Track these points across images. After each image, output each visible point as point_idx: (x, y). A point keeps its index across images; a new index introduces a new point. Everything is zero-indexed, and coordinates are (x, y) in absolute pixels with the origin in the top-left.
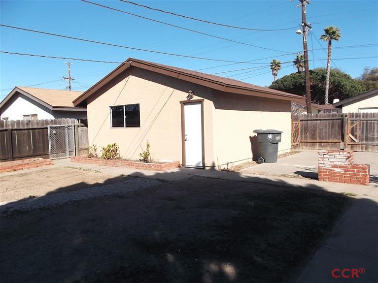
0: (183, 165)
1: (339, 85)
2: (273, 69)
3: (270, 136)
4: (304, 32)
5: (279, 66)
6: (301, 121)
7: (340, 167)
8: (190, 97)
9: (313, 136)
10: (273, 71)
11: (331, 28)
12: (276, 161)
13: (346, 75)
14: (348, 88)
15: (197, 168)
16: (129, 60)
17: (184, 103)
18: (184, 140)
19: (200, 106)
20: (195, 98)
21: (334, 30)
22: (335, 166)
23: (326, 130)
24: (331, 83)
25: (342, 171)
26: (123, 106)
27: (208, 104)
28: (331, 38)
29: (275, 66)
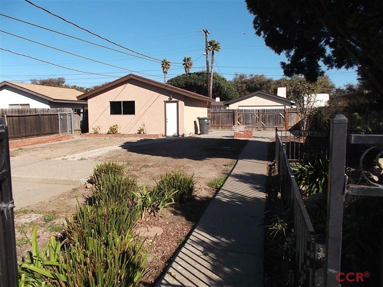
0: (165, 135)
1: (219, 87)
2: (164, 68)
3: (206, 120)
4: (207, 53)
5: (169, 65)
6: (212, 113)
7: (243, 131)
8: (170, 99)
9: (218, 123)
10: (163, 69)
11: (214, 41)
12: (208, 134)
13: (223, 79)
14: (226, 89)
15: (174, 136)
16: (131, 75)
17: (166, 102)
18: (166, 122)
19: (176, 104)
20: (174, 99)
21: (216, 43)
22: (240, 131)
23: (225, 119)
24: (214, 84)
25: (243, 133)
26: (121, 102)
27: (181, 103)
28: (214, 49)
29: (165, 65)
